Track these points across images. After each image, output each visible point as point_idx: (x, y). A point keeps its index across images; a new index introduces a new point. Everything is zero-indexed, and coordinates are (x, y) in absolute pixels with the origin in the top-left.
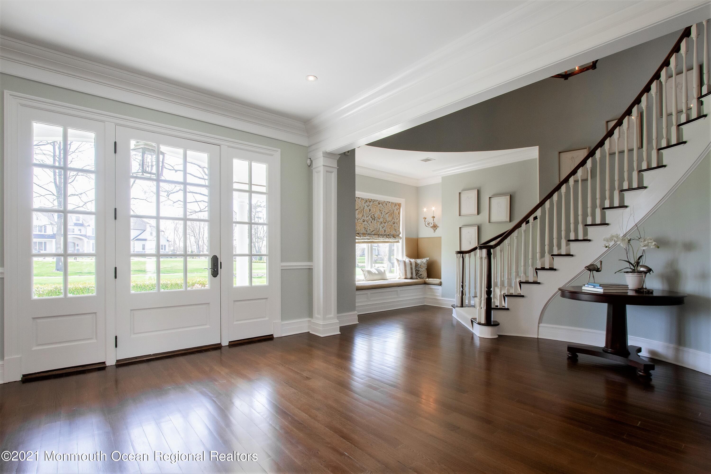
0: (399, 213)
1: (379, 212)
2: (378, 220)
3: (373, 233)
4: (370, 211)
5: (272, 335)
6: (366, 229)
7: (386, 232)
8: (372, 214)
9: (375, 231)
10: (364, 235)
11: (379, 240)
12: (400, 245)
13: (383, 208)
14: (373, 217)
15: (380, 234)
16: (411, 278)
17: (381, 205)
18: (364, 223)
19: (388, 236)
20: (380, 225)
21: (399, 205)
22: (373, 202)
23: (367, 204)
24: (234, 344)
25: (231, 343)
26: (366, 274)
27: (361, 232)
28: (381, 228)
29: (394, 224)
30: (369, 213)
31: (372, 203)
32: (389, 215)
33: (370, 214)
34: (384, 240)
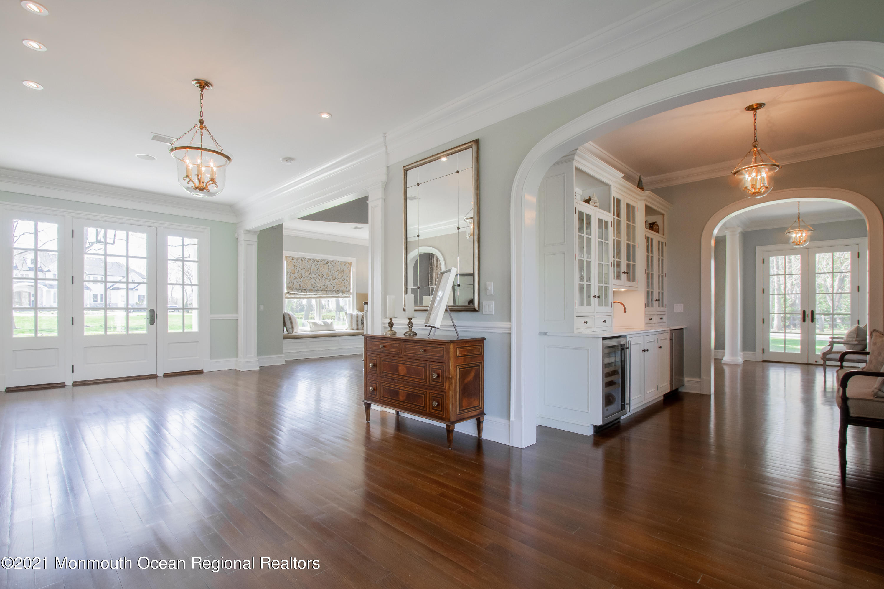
0: (350, 271)
1: (327, 271)
2: (327, 278)
3: (321, 289)
4: (317, 270)
5: (203, 370)
6: (314, 286)
7: (335, 288)
8: (320, 272)
9: (323, 288)
10: (311, 291)
11: (328, 296)
12: (351, 299)
13: (332, 266)
14: (321, 275)
15: (328, 290)
16: (357, 329)
17: (329, 264)
18: (311, 281)
19: (337, 292)
20: (328, 282)
21: (350, 264)
22: (321, 262)
23: (314, 263)
24: (167, 375)
25: (165, 375)
26: (312, 325)
27: (308, 289)
28: (329, 285)
29: (344, 281)
30: (317, 271)
31: (319, 262)
32: (338, 273)
33: (317, 273)
34: (332, 295)
